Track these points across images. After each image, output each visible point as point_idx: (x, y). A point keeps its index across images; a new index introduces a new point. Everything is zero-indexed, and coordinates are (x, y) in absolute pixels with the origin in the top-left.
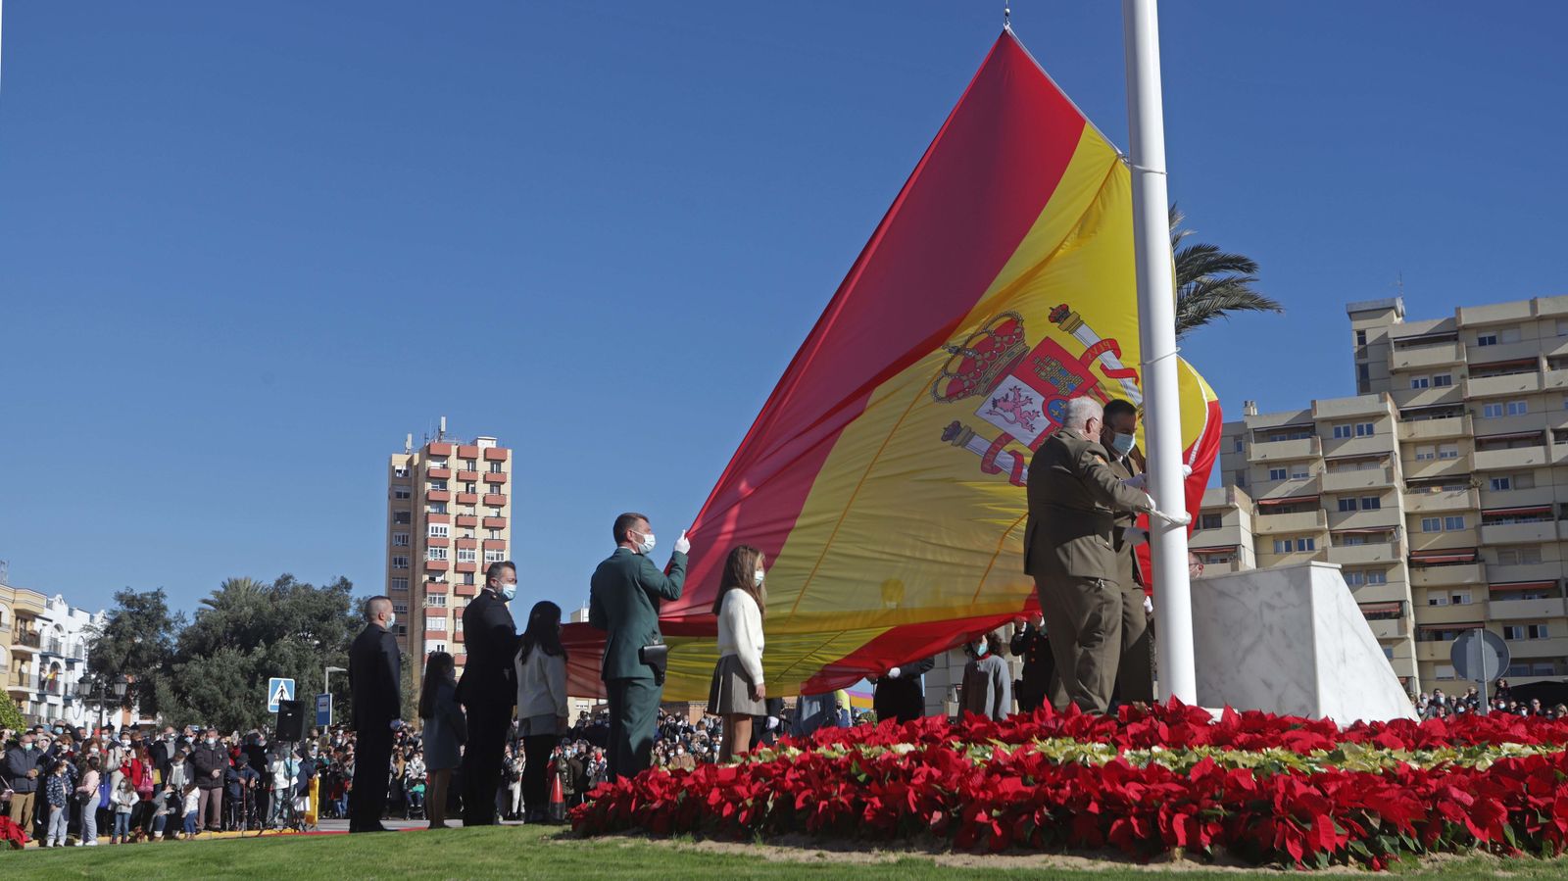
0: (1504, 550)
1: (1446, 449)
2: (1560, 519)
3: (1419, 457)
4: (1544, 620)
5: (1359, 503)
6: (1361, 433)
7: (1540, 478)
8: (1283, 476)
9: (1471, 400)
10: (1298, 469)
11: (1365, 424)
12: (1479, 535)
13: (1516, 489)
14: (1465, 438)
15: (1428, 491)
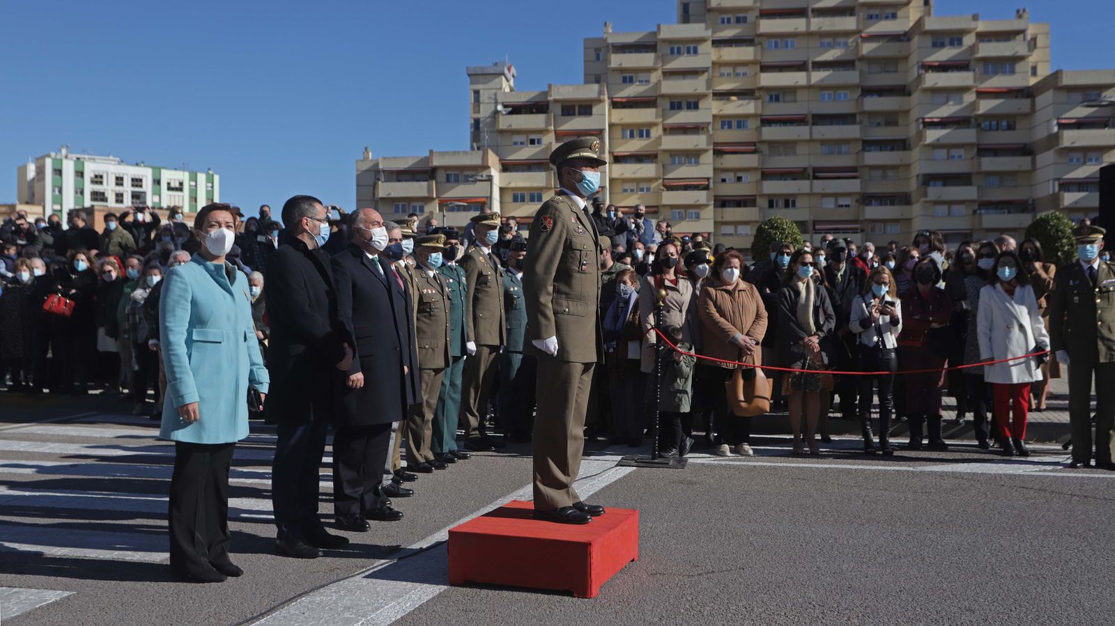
0: (773, 144)
1: (740, 70)
2: (813, 124)
3: (722, 75)
4: (795, 195)
5: (684, 105)
6: (689, 52)
7: (801, 95)
8: (631, 81)
9: (761, 35)
10: (642, 76)
11: (692, 46)
12: (760, 134)
13: (784, 102)
14: (754, 63)
15: (728, 99)
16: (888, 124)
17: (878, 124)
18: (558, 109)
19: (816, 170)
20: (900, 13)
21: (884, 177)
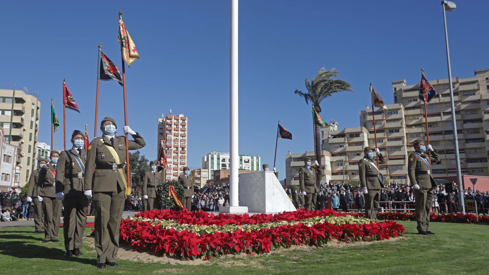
1: (416, 117)
2: (444, 134)
3: (409, 119)
5: (394, 131)
6: (395, 113)
7: (439, 124)
8: (376, 124)
9: (422, 104)
10: (379, 122)
11: (396, 111)
13: (433, 127)
14: (421, 114)
15: (412, 128)
16: (475, 133)
17: (472, 133)
18: (349, 136)
19: (447, 150)
20: (476, 93)
21: (476, 152)
